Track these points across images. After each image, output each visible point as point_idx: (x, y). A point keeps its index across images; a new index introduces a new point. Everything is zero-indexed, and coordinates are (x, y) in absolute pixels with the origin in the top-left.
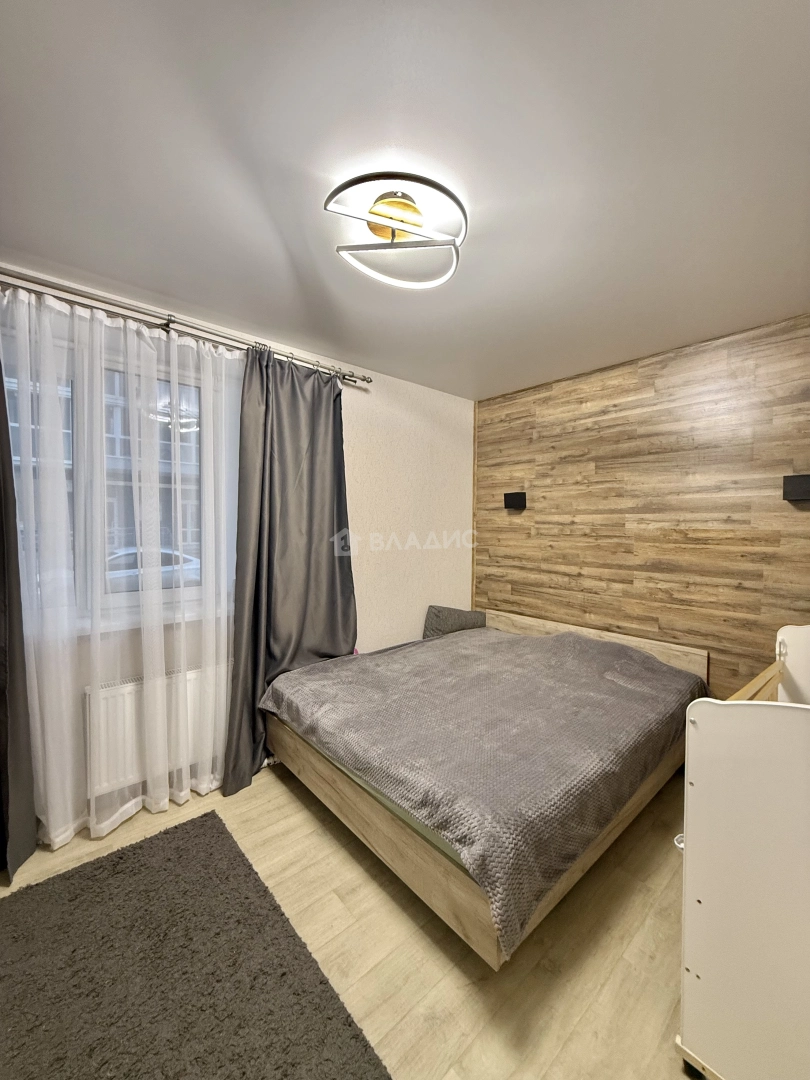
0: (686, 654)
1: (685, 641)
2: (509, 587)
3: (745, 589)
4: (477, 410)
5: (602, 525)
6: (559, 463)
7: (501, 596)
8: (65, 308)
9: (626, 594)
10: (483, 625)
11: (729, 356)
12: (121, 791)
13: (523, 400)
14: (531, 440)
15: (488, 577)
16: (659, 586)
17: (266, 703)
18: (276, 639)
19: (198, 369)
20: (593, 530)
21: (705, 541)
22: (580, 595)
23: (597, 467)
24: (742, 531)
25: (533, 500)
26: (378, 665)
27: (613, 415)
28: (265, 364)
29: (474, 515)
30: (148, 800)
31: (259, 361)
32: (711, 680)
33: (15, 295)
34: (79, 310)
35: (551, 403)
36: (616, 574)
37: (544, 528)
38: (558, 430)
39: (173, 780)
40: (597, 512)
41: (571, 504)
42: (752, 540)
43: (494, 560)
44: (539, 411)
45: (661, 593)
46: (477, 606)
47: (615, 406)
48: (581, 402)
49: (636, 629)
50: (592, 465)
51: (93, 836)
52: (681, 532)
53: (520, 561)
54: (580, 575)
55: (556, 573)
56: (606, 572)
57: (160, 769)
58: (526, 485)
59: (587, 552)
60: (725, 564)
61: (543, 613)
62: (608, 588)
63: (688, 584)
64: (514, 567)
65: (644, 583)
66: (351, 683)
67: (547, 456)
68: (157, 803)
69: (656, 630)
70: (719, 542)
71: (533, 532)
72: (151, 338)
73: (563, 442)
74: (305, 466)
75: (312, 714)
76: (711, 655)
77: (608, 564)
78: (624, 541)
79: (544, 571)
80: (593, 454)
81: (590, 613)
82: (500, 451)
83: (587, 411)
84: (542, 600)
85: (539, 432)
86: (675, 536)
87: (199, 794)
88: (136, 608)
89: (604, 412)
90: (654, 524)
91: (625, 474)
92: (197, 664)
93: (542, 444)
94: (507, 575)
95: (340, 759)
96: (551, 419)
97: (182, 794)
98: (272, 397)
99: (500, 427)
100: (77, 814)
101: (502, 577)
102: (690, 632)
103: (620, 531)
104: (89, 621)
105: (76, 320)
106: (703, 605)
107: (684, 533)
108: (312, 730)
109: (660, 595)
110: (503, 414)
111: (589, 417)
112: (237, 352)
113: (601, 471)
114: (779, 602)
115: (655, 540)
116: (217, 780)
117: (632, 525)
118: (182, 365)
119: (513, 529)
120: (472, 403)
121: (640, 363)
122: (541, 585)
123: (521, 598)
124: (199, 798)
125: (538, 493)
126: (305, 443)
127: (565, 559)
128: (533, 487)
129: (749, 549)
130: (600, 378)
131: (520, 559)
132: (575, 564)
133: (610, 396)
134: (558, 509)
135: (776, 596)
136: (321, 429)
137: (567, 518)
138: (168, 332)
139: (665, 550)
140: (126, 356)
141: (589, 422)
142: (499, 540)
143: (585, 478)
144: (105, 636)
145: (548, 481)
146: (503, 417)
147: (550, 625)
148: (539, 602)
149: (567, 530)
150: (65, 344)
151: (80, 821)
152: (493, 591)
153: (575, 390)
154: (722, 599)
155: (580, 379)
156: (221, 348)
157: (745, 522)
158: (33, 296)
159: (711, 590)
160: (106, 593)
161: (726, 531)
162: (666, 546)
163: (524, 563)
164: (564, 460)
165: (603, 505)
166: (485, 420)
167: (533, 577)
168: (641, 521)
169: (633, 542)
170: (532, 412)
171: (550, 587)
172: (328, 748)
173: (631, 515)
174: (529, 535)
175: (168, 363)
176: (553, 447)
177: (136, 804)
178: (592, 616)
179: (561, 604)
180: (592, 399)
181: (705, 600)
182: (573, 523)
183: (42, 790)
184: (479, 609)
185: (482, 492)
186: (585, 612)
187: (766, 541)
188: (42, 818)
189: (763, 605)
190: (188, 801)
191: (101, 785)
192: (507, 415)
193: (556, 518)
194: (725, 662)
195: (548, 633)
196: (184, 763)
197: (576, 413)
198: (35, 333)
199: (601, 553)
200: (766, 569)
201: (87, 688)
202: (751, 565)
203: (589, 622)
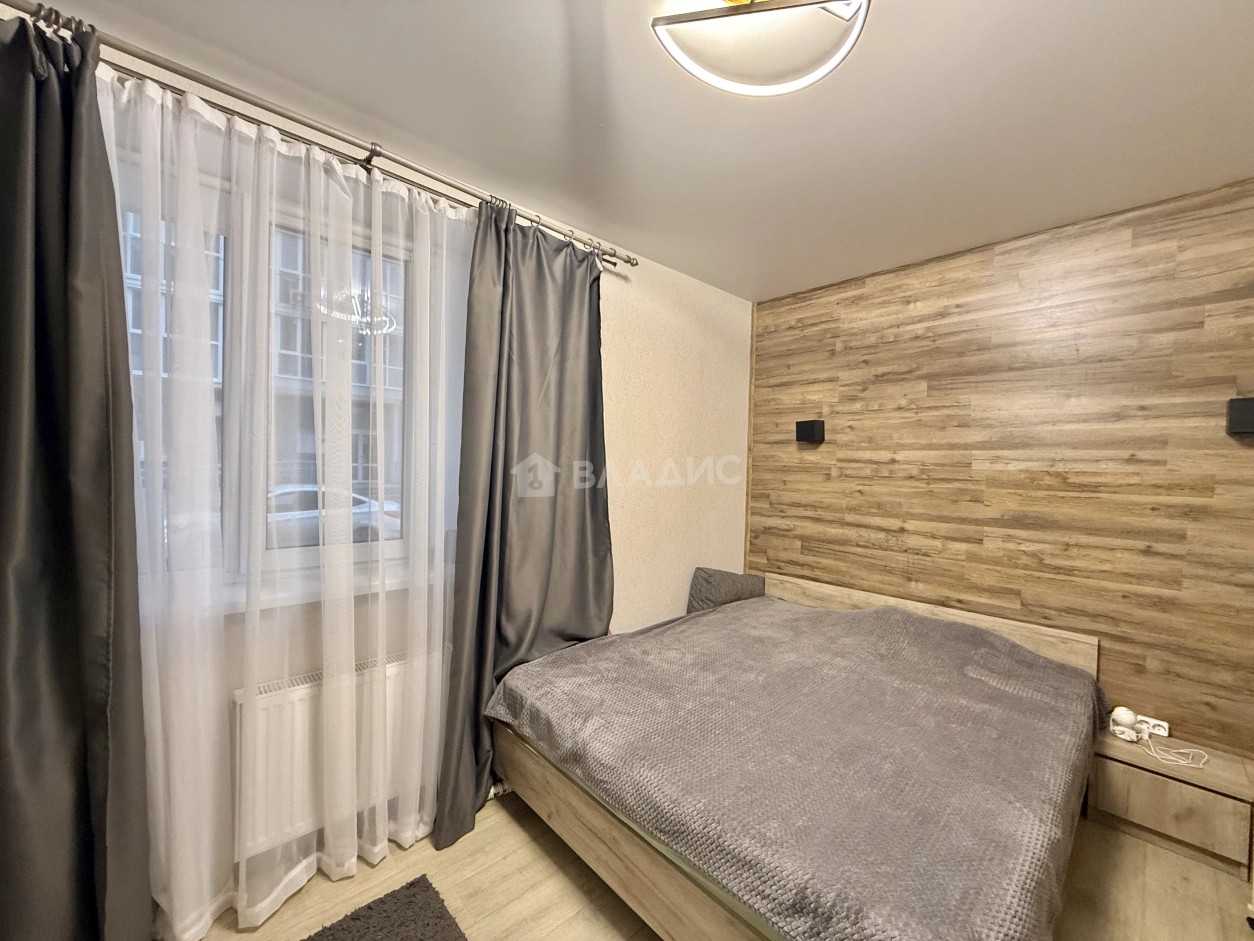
0: (1065, 641)
1: (1062, 623)
2: (798, 544)
3: (1158, 554)
4: (755, 315)
5: (937, 465)
6: (874, 383)
7: (784, 556)
8: (219, 119)
9: (972, 557)
10: (762, 594)
11: (1135, 236)
12: (287, 846)
13: (821, 300)
14: (833, 353)
15: (768, 530)
16: (1022, 547)
17: (496, 709)
18: (509, 616)
19: (410, 236)
20: (922, 471)
21: (1095, 488)
22: (902, 557)
23: (930, 388)
24: (1154, 475)
25: (834, 431)
26: (645, 652)
27: (955, 319)
28: (504, 226)
29: (750, 449)
30: (325, 858)
31: (495, 222)
32: (1102, 677)
33: (139, 89)
34: (241, 125)
35: (864, 303)
36: (958, 530)
37: (851, 469)
38: (872, 339)
39: (364, 825)
40: (930, 447)
41: (891, 437)
42: (1170, 488)
43: (778, 509)
44: (843, 313)
45: (1024, 557)
46: (751, 568)
47: (958, 306)
48: (908, 302)
49: (986, 605)
50: (924, 385)
51: (241, 926)
52: (1058, 475)
53: (815, 511)
54: (902, 530)
55: (866, 527)
56: (943, 528)
57: (344, 808)
58: (826, 410)
59: (915, 501)
60: (1125, 519)
61: (847, 580)
62: (945, 549)
63: (1067, 546)
64: (805, 518)
65: (999, 543)
66: (617, 680)
67: (855, 373)
68: (340, 865)
69: (1019, 606)
70: (1117, 489)
71: (834, 472)
72: (345, 177)
73: (881, 355)
74: (553, 374)
75: (574, 733)
76: (1102, 644)
77: (945, 517)
78: (970, 486)
79: (850, 524)
80: (924, 371)
81: (917, 581)
82: (789, 367)
83: (915, 313)
84: (846, 562)
85: (845, 342)
86: (1048, 480)
87: (400, 847)
88: (314, 571)
89: (942, 315)
90: (1015, 464)
91: (973, 397)
92: (400, 652)
93: (851, 358)
94: (794, 529)
95: (629, 811)
96: (863, 324)
97: (377, 849)
98: (511, 274)
99: (789, 336)
100: (218, 887)
101: (788, 530)
102: (1069, 611)
103: (964, 472)
104: (244, 591)
105: (235, 139)
106: (1090, 574)
107: (1062, 477)
108: (577, 757)
109: (1025, 560)
110: (792, 319)
111: (919, 322)
112: (465, 210)
113: (935, 393)
114: (1212, 573)
115: (1018, 485)
116: (426, 824)
117: (982, 465)
118: (388, 229)
119: (806, 469)
120: (749, 305)
121: (998, 249)
122: (845, 542)
123: (815, 559)
124: (399, 851)
125: (843, 422)
126: (553, 343)
127: (881, 508)
128: (834, 413)
129: (1165, 499)
130: (937, 269)
131: (814, 507)
132: (897, 516)
133: (951, 294)
134: (872, 442)
135: (1207, 565)
136: (574, 324)
137: (885, 455)
138: (369, 171)
139: (1033, 500)
140: (308, 206)
141: (920, 328)
142: (785, 482)
143: (912, 401)
144: (266, 613)
145: (858, 406)
146: (793, 323)
147: (858, 596)
148: (842, 565)
149: (882, 471)
150: (217, 182)
151: (221, 898)
152: (775, 548)
153: (899, 287)
154: (1123, 567)
155: (907, 272)
156: (443, 202)
157: (1157, 462)
158: (169, 95)
159: (1103, 555)
160: (267, 549)
161: (1128, 475)
162: (1033, 493)
163: (821, 513)
164: (880, 379)
165: (938, 438)
166: (766, 327)
167: (833, 531)
168: (996, 459)
169: (983, 488)
170: (835, 316)
171: (858, 546)
172: (606, 790)
173: (981, 452)
174: (828, 477)
175: (368, 224)
176: (865, 362)
177: (309, 866)
178: (920, 585)
179: (872, 567)
180: (924, 297)
181: (1093, 567)
182: (893, 461)
183: (163, 857)
184: (753, 572)
185: (761, 420)
186: (910, 580)
187: (1192, 488)
188: (161, 901)
189: (1183, 576)
190: (384, 858)
191: (257, 839)
192: (799, 320)
193: (868, 455)
194: (1123, 653)
195: (855, 607)
196: (380, 798)
197: (900, 316)
198: (170, 161)
199: (935, 502)
200: (1190, 527)
201: (238, 692)
202: (1167, 521)
203: (916, 593)
